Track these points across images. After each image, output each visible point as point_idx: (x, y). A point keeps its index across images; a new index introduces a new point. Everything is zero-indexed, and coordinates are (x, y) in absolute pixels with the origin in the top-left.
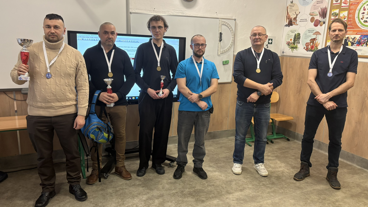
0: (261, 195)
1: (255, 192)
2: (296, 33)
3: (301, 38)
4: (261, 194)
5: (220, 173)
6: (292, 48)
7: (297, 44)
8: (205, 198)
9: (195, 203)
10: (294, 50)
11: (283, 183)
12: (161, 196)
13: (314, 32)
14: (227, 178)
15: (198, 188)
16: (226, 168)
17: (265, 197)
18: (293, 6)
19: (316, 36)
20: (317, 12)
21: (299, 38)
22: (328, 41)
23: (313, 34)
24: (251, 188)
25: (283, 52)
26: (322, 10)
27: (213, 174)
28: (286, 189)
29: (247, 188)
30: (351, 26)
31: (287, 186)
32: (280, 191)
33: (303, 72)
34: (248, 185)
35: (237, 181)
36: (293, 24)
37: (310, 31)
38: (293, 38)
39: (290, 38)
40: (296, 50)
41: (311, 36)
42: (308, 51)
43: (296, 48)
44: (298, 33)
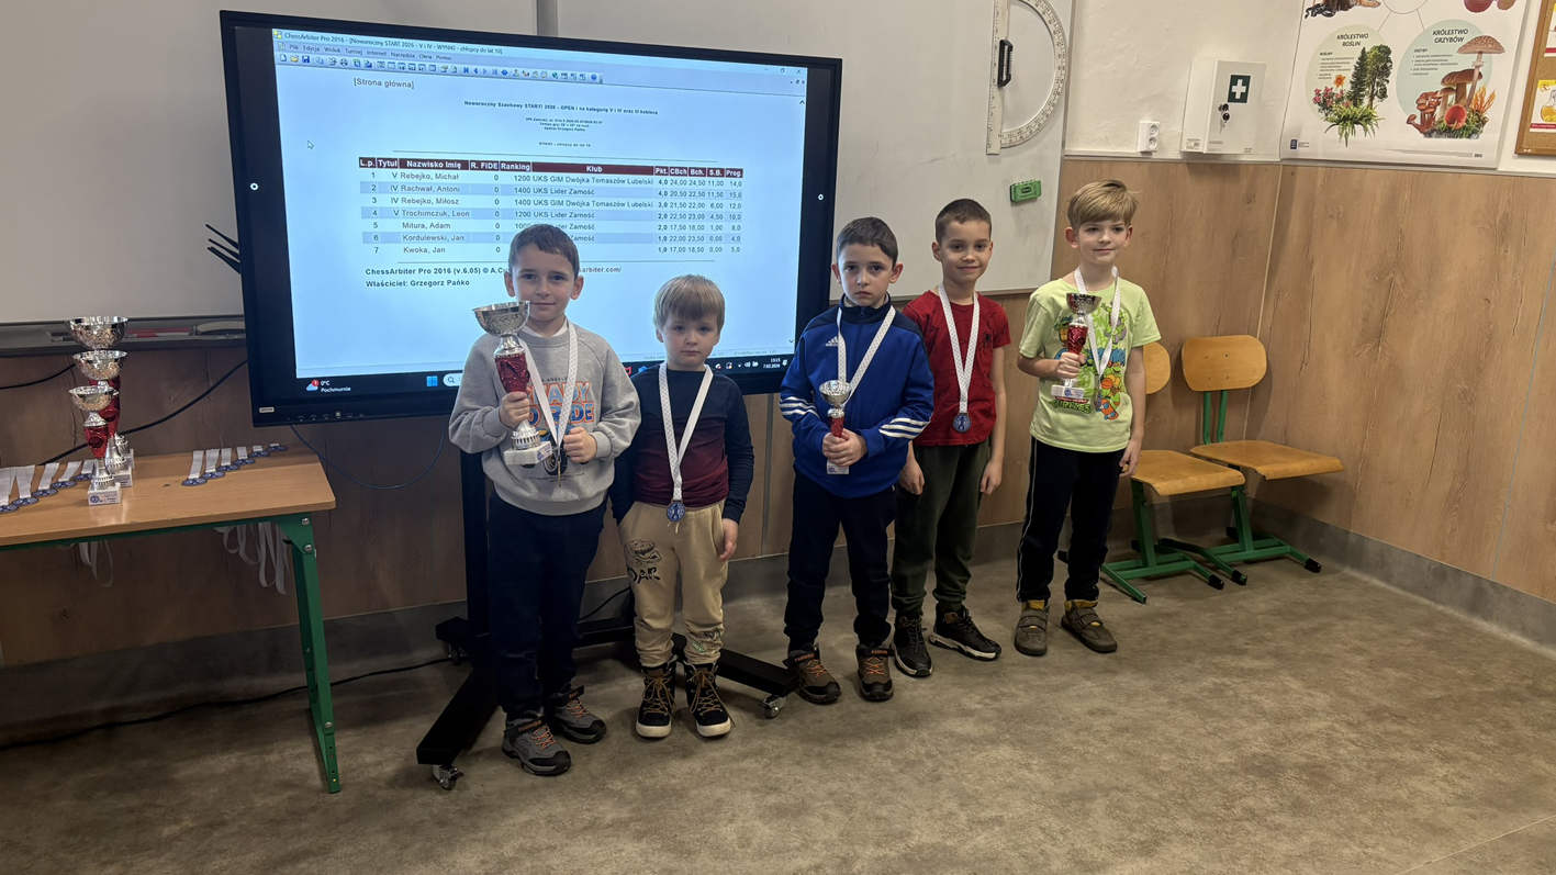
1: (1221, 861)
2: (1369, 45)
3: (1393, 71)
5: (1020, 752)
6: (1346, 121)
7: (1372, 99)
10: (1354, 132)
11: (1347, 801)
13: (1468, 38)
14: (1059, 777)
15: (926, 839)
16: (1047, 724)
19: (1479, 59)
21: (1384, 72)
22: (1541, 82)
23: (1462, 50)
24: (1190, 835)
25: (1294, 145)
27: (984, 754)
28: (1370, 840)
29: (1173, 837)
31: (1374, 820)
32: (1346, 852)
33: (1402, 238)
34: (1174, 819)
35: (1113, 793)
37: (1441, 35)
38: (1353, 71)
39: (1334, 75)
40: (1366, 130)
41: (1451, 60)
42: (1430, 136)
43: (1366, 119)
44: (1379, 48)
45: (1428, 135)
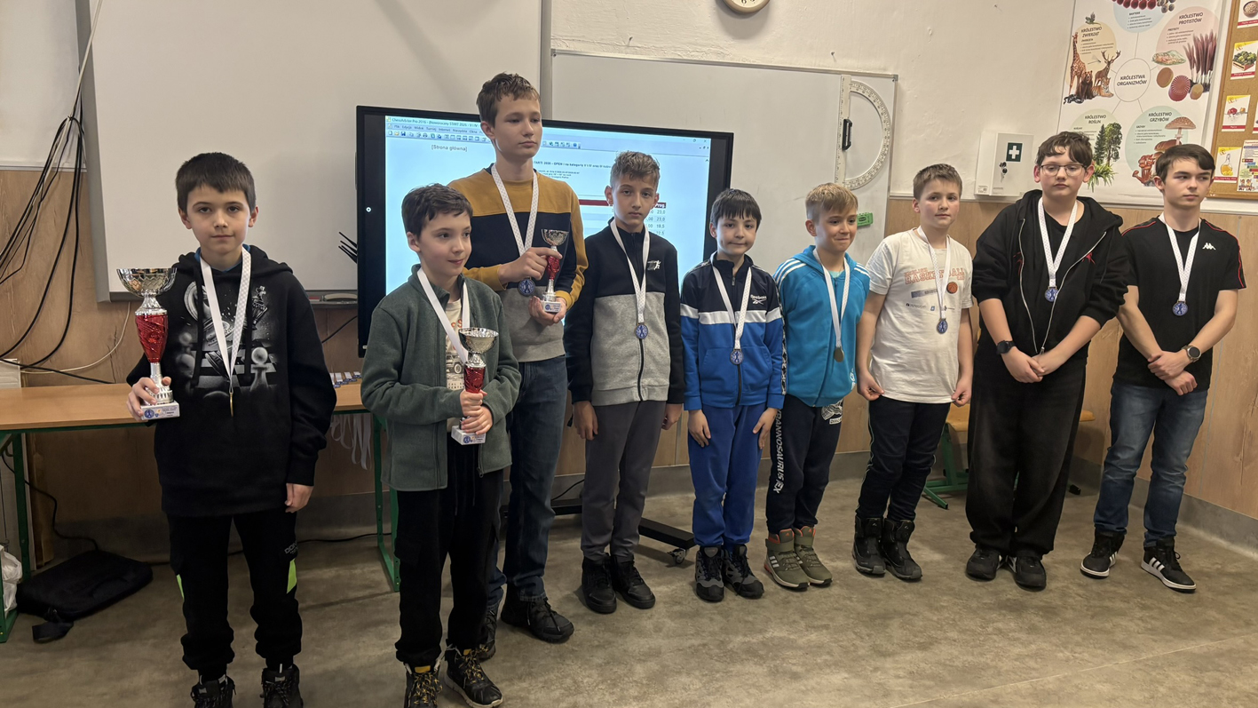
0: (994, 663)
1: (973, 655)
2: (1106, 123)
3: (1123, 141)
4: (992, 661)
7: (1109, 159)
8: (803, 666)
9: (768, 679)
10: (1097, 183)
11: (1068, 628)
12: (652, 655)
13: (1172, 118)
14: (869, 605)
15: (776, 634)
17: (1007, 671)
18: (1096, 31)
19: (1179, 133)
20: (1180, 51)
21: (1117, 141)
22: (1220, 148)
23: (1168, 127)
24: (955, 641)
26: (1200, 46)
28: (1078, 649)
29: (942, 641)
31: (1084, 639)
32: (1060, 655)
34: (945, 632)
35: (907, 616)
36: (1095, 92)
37: (1154, 116)
38: (1096, 140)
40: (1105, 181)
41: (1160, 134)
43: (1106, 173)
44: (1113, 125)
45: (1147, 184)
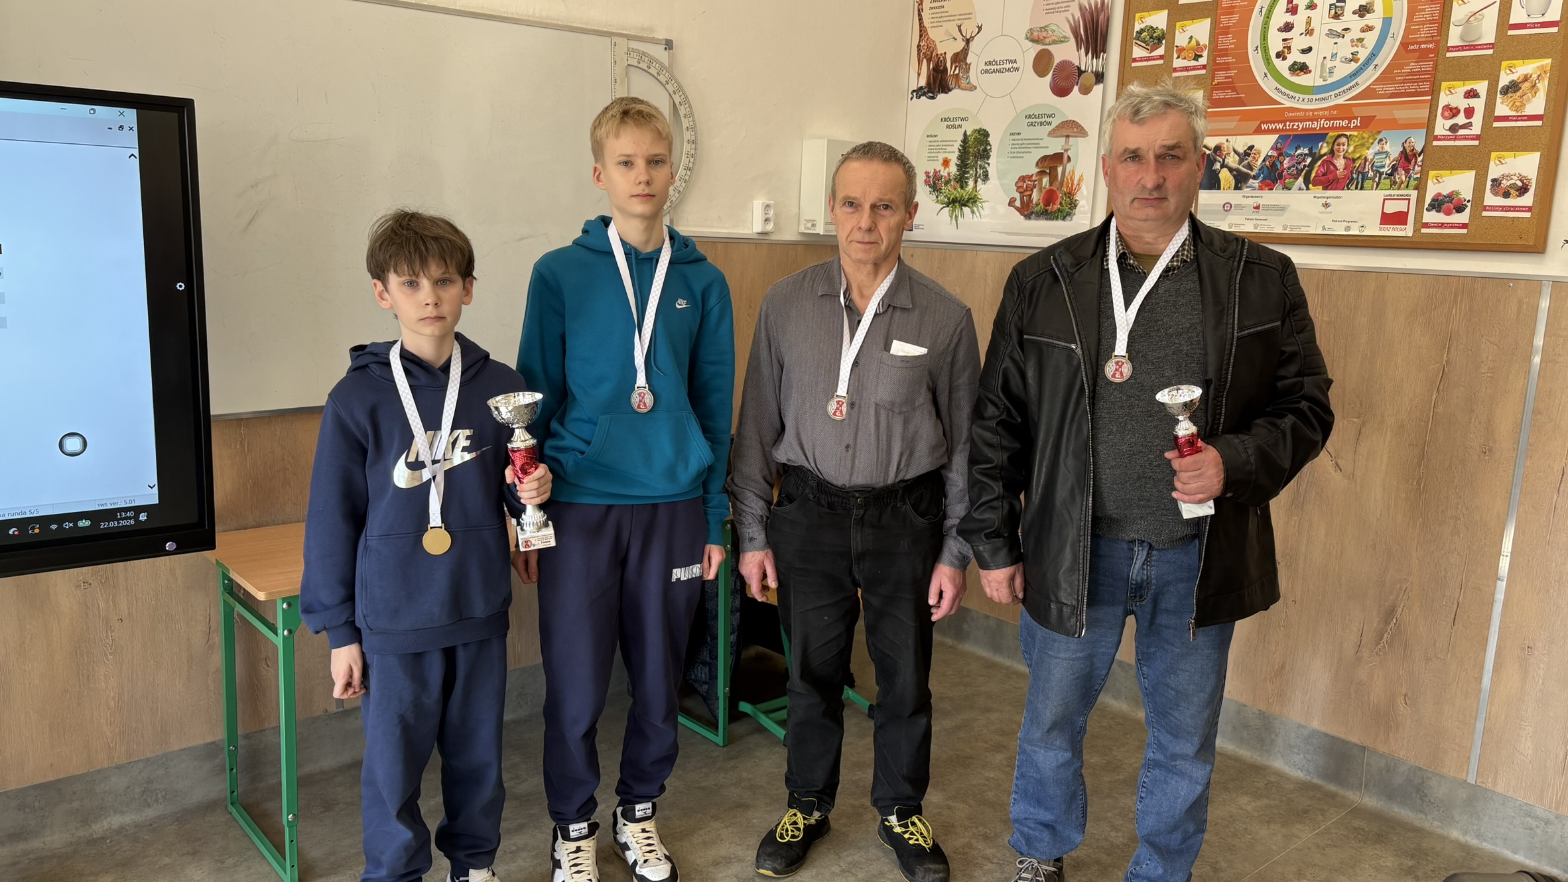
2: (969, 128)
3: (993, 154)
6: (957, 203)
7: (976, 182)
10: (963, 215)
13: (1056, 122)
19: (1067, 142)
20: (1062, 24)
21: (985, 155)
23: (1051, 134)
26: (1087, 15)
30: (1230, 94)
36: (951, 83)
37: (1033, 119)
38: (957, 153)
39: (941, 157)
40: (973, 212)
41: (1042, 144)
42: (1030, 219)
43: (971, 201)
44: (979, 131)
45: (1028, 217)
